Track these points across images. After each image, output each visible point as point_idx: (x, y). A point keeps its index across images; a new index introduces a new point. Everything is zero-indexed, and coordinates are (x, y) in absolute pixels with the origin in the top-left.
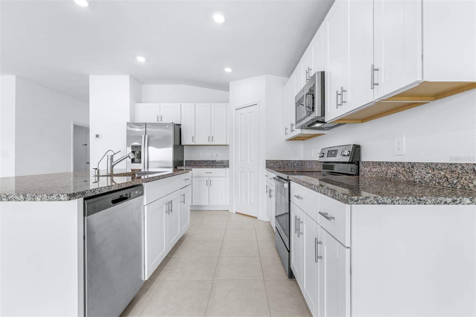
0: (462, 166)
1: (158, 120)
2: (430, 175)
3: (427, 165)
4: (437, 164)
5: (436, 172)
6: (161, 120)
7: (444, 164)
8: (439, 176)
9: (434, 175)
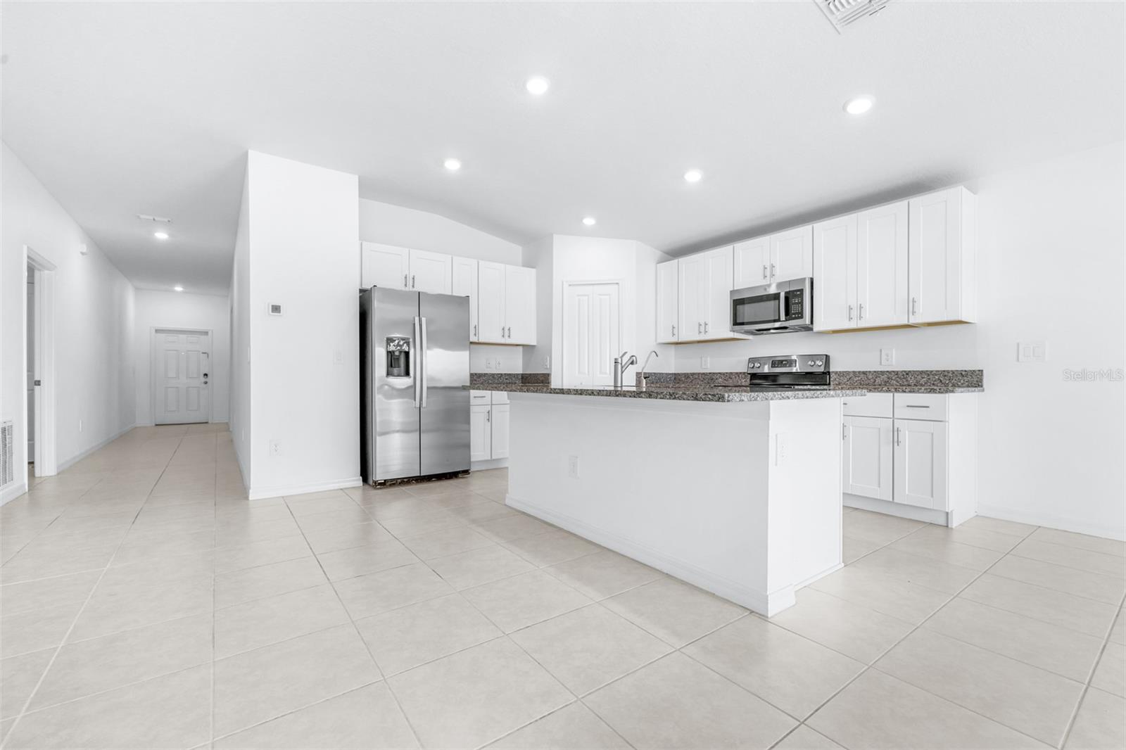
0: (953, 372)
1: (406, 285)
2: (924, 379)
3: (922, 372)
4: (932, 371)
5: (931, 376)
6: (413, 286)
7: (938, 371)
8: (934, 379)
9: (929, 379)
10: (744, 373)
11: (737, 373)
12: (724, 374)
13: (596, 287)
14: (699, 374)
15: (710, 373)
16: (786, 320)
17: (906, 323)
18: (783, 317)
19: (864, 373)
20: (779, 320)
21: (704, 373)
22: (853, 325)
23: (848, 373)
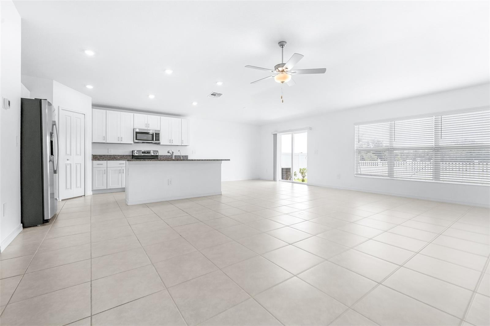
10: (129, 155)
11: (126, 155)
12: (120, 155)
13: (74, 113)
14: (108, 155)
15: (114, 155)
16: (155, 141)
17: (181, 145)
18: (154, 140)
19: (167, 156)
20: (153, 140)
21: (110, 155)
22: (170, 144)
23: (163, 156)
